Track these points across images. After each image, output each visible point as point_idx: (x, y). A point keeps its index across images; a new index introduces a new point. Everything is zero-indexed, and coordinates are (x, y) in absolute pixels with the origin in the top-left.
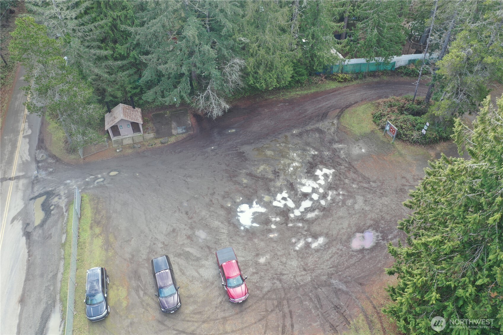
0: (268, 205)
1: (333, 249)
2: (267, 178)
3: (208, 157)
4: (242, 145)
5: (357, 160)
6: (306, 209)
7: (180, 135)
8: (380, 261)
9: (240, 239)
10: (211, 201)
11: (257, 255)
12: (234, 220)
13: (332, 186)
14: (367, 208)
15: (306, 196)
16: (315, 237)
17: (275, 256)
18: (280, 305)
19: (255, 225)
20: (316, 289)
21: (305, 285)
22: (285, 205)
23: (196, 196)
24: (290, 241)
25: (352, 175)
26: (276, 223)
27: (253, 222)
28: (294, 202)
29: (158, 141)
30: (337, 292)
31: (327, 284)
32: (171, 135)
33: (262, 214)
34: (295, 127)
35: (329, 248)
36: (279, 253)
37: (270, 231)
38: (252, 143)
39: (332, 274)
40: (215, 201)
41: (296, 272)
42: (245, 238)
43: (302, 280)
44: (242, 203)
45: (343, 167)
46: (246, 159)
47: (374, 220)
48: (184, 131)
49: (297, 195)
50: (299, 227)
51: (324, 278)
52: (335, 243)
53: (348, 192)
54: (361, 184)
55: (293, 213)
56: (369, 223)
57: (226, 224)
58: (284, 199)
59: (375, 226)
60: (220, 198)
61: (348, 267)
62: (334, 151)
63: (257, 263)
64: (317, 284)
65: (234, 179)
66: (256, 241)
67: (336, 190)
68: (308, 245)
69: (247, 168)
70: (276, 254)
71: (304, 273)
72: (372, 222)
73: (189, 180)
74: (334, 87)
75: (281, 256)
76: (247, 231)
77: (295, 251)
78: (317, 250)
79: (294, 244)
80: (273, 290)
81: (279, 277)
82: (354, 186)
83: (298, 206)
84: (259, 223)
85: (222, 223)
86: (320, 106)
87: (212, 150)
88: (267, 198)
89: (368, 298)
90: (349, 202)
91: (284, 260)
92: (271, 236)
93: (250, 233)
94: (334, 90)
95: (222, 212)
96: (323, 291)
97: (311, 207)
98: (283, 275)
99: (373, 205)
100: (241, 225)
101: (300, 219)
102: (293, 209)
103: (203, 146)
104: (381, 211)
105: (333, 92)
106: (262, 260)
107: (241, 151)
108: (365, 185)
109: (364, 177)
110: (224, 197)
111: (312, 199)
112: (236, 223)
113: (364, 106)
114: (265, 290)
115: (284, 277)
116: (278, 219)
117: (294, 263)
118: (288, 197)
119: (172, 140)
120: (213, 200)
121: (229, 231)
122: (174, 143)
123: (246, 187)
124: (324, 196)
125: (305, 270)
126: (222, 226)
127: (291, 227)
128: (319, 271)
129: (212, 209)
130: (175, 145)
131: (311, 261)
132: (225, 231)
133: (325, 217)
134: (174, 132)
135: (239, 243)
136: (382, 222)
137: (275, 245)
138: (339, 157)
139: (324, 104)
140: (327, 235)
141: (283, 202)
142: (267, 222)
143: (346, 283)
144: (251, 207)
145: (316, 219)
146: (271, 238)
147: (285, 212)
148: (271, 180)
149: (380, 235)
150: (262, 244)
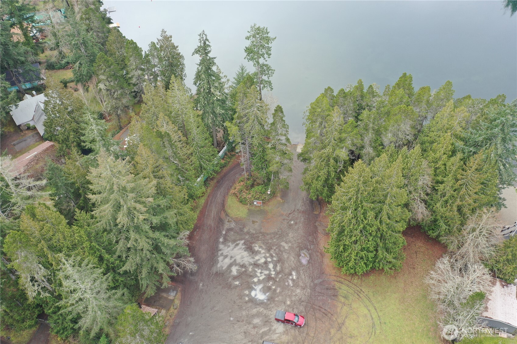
0: (259, 282)
1: (301, 272)
2: (243, 272)
3: (206, 291)
4: (211, 270)
5: (261, 229)
6: (273, 268)
7: (177, 296)
8: (318, 260)
9: (271, 306)
10: (238, 305)
11: (285, 303)
12: (258, 302)
13: (268, 249)
14: (290, 245)
15: (266, 263)
16: (291, 274)
17: (290, 296)
18: (314, 309)
19: (267, 294)
20: (315, 290)
21: (311, 294)
22: (265, 275)
23: (230, 311)
24: (286, 285)
25: (268, 237)
26: (273, 285)
27: (265, 294)
28: (266, 270)
29: (172, 310)
30: (321, 284)
31: (316, 285)
32: (173, 301)
33: (263, 287)
34: (218, 238)
35: (300, 273)
36: (290, 294)
37: (275, 290)
38: (213, 264)
39: (312, 280)
40: (240, 304)
41: (303, 293)
42: (272, 303)
43: (308, 293)
44: (250, 292)
45: (261, 237)
46: (223, 274)
47: (297, 247)
48: (175, 292)
49: (262, 266)
50: (281, 277)
51: (312, 284)
52: (298, 269)
53: (276, 245)
54: (276, 237)
55: (272, 274)
56: (297, 249)
57: (258, 306)
58: (261, 273)
59: (301, 249)
60: (240, 301)
61: (313, 272)
62: (248, 233)
63: (289, 306)
64: (313, 289)
65: (232, 287)
66: (276, 299)
67: (272, 249)
68: (293, 280)
69: (229, 277)
70: (289, 295)
71: (305, 290)
72: (298, 248)
73: (216, 309)
74: (204, 201)
75: (291, 294)
76: (268, 300)
77: (292, 287)
78: (298, 278)
79: (289, 285)
80: (306, 307)
81: (300, 301)
82: (275, 241)
83: (270, 270)
84: (268, 292)
85: (256, 308)
86: (212, 217)
87: (203, 286)
88: (256, 280)
89: (330, 275)
90: (282, 249)
91: (294, 294)
92: (278, 291)
93: (271, 299)
94: (206, 203)
95: (250, 304)
96: (318, 289)
97: (274, 265)
98: (301, 298)
99: (290, 242)
100: (263, 300)
101: (277, 273)
102: (270, 273)
103: (196, 289)
104: (295, 241)
105: (207, 204)
106: (288, 303)
107: (214, 272)
108: (278, 236)
109: (273, 233)
110: (241, 299)
111: (270, 262)
112: (261, 302)
113: (229, 200)
114: (304, 310)
115: (302, 299)
116: (271, 283)
117: (298, 291)
118: (262, 270)
119: (177, 302)
120: (238, 304)
121: (263, 307)
122: (181, 302)
123: (241, 285)
124: (272, 256)
125: (304, 289)
126: (258, 309)
127: (279, 280)
128: (308, 284)
129: (244, 308)
130: (183, 302)
131: (301, 284)
132: (262, 309)
133: (283, 263)
134: (171, 298)
135: (273, 307)
136: (300, 244)
137: (284, 293)
138: (254, 234)
139: (213, 215)
140: (293, 269)
141: (263, 274)
142: (269, 289)
143: (319, 278)
144: (255, 290)
145: (282, 268)
146: (280, 292)
147: (269, 278)
148: (246, 271)
149: (306, 250)
150: (280, 297)
